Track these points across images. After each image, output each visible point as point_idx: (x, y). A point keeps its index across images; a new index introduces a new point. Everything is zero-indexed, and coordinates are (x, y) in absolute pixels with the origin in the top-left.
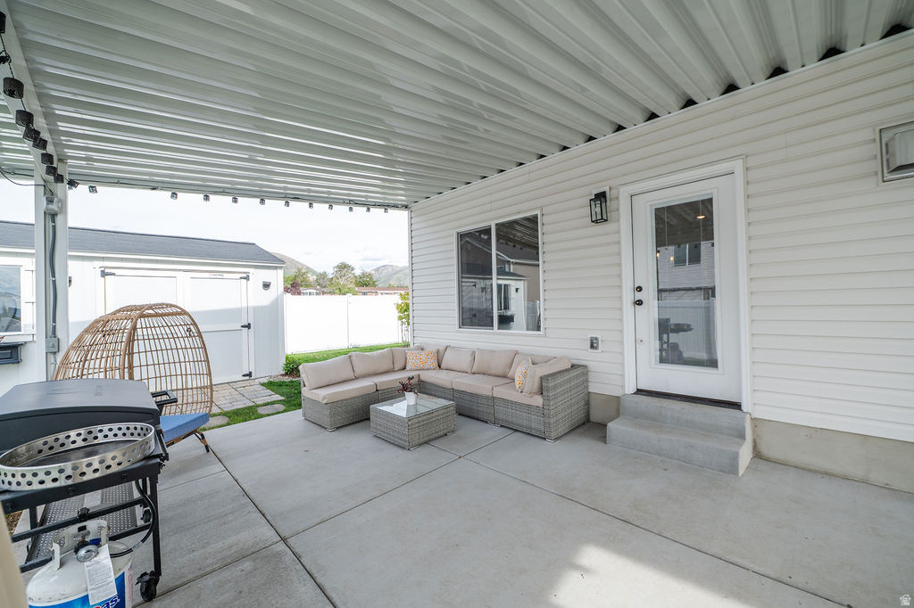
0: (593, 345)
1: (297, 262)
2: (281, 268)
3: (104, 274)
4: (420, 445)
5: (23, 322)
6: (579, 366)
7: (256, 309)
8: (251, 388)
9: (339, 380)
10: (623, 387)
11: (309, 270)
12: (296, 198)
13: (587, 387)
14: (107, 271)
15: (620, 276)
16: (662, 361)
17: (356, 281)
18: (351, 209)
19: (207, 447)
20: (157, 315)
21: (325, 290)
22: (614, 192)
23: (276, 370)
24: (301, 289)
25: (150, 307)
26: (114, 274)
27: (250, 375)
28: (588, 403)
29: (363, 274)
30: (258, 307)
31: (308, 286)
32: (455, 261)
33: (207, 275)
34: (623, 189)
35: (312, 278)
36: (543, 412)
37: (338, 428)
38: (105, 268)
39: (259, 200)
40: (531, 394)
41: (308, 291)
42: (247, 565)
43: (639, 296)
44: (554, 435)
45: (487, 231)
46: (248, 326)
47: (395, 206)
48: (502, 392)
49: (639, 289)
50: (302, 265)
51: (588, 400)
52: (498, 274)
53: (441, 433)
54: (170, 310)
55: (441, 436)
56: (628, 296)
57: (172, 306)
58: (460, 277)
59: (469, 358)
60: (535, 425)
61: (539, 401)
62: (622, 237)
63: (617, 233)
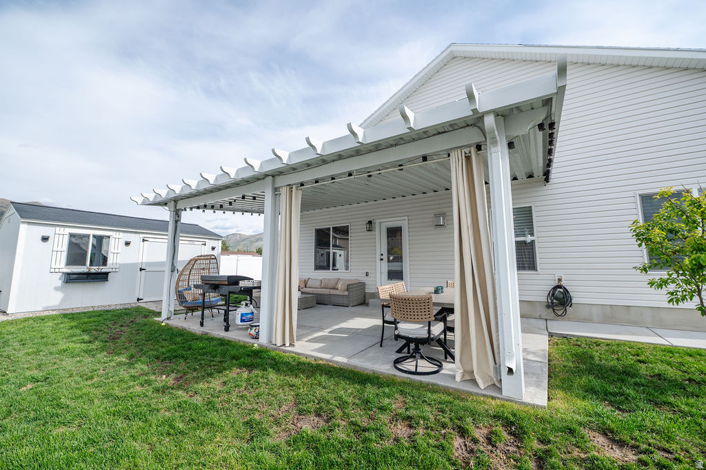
0: (367, 274)
2: (220, 240)
3: (144, 240)
5: (108, 263)
6: (362, 282)
10: (376, 289)
13: (365, 290)
15: (376, 250)
16: (388, 279)
22: (374, 221)
26: (148, 241)
28: (365, 296)
32: (313, 241)
33: (187, 242)
34: (377, 220)
36: (348, 297)
38: (144, 237)
40: (344, 291)
43: (382, 257)
44: (351, 305)
45: (329, 229)
48: (333, 292)
49: (382, 255)
51: (365, 295)
52: (333, 247)
56: (378, 257)
58: (316, 248)
59: (319, 282)
60: (345, 302)
61: (346, 293)
62: (377, 237)
63: (375, 235)
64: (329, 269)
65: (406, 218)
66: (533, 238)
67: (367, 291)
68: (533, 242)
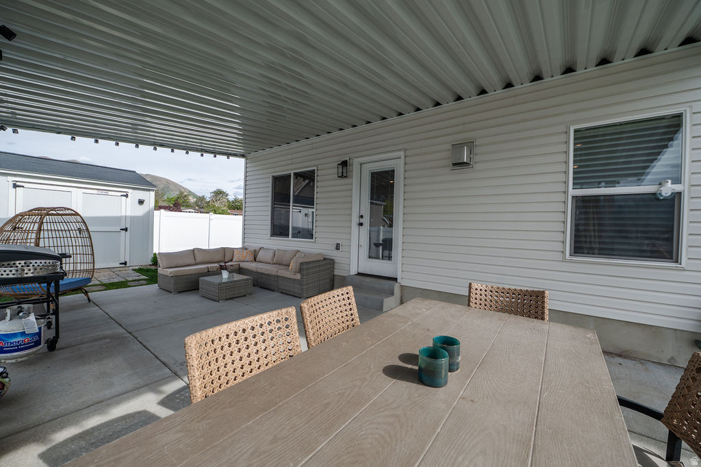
0: (338, 247)
1: (181, 186)
2: (153, 190)
3: (15, 186)
4: (226, 300)
6: (327, 259)
7: (132, 218)
8: (126, 272)
9: (184, 264)
10: (349, 271)
11: (191, 193)
12: (162, 145)
13: (333, 272)
14: (18, 184)
15: (351, 208)
16: (370, 257)
17: (229, 205)
18: (202, 155)
19: (88, 298)
20: (58, 215)
21: (202, 210)
22: (351, 161)
23: (146, 261)
24: (182, 208)
25: (53, 209)
26: (23, 187)
27: (125, 263)
28: (332, 281)
29: (235, 200)
30: (134, 217)
31: (188, 206)
32: (270, 194)
33: (95, 192)
34: (355, 160)
35: (192, 200)
36: (299, 282)
37: (179, 292)
38: (16, 181)
39: (135, 145)
40: (296, 273)
41: (188, 210)
42: (107, 340)
43: (362, 221)
44: (305, 295)
45: (289, 176)
46: (126, 230)
47: (235, 155)
48: (282, 273)
49: (362, 217)
50: (185, 189)
52: (294, 202)
53: (242, 294)
54: (67, 212)
55: (242, 296)
56: (355, 220)
57: (68, 209)
58: (273, 204)
59: (272, 255)
60: (296, 291)
61: (298, 276)
62: (354, 187)
63: (352, 184)
64: (287, 235)
65: (402, 154)
66: (678, 188)
67: (336, 273)
68: (678, 195)
